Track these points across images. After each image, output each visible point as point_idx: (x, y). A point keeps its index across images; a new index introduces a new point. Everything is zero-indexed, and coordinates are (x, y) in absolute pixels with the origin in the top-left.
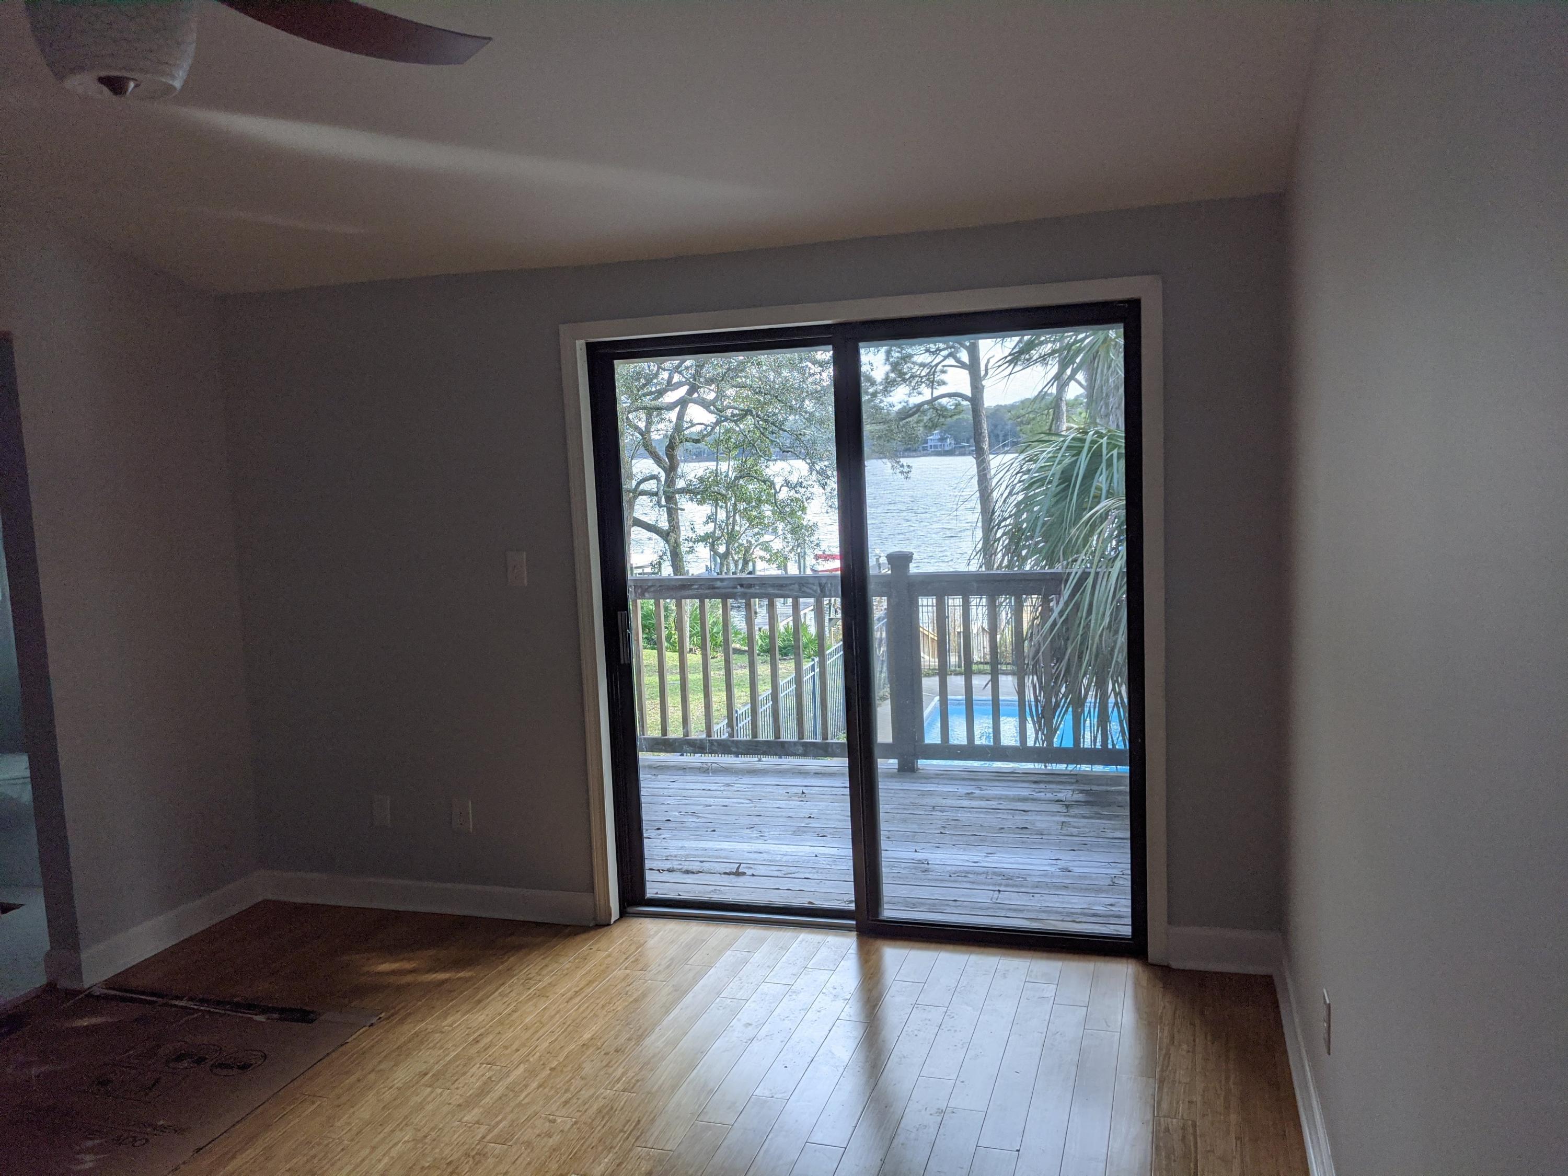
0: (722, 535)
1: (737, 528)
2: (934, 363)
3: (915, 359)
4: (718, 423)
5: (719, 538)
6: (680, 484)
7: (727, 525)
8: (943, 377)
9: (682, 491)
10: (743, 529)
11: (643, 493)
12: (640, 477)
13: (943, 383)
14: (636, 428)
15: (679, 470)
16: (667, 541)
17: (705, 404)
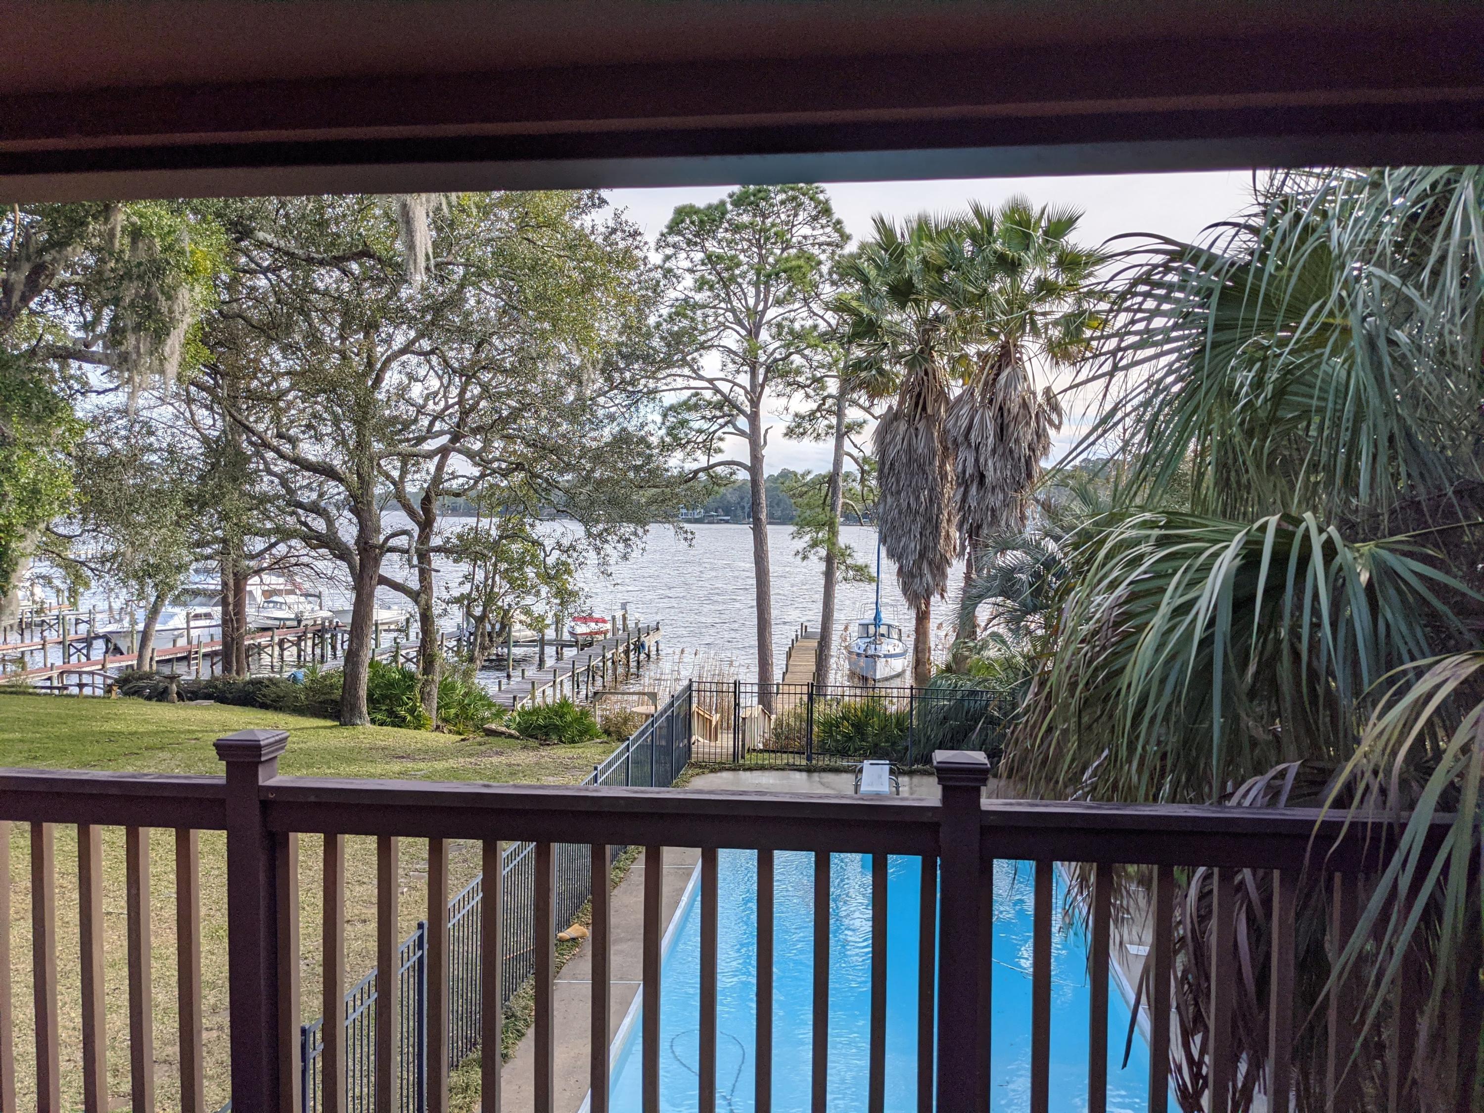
0: (480, 597)
1: (496, 590)
2: (711, 430)
3: (692, 424)
4: (483, 476)
5: (475, 600)
6: (436, 541)
7: (485, 586)
8: (721, 444)
9: (438, 550)
10: (502, 591)
11: (392, 550)
12: (389, 531)
13: (719, 451)
14: (388, 476)
15: (435, 525)
16: (417, 602)
17: (470, 454)
